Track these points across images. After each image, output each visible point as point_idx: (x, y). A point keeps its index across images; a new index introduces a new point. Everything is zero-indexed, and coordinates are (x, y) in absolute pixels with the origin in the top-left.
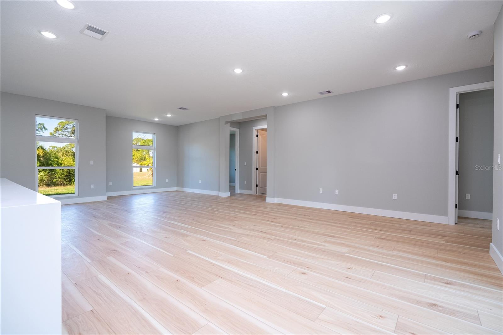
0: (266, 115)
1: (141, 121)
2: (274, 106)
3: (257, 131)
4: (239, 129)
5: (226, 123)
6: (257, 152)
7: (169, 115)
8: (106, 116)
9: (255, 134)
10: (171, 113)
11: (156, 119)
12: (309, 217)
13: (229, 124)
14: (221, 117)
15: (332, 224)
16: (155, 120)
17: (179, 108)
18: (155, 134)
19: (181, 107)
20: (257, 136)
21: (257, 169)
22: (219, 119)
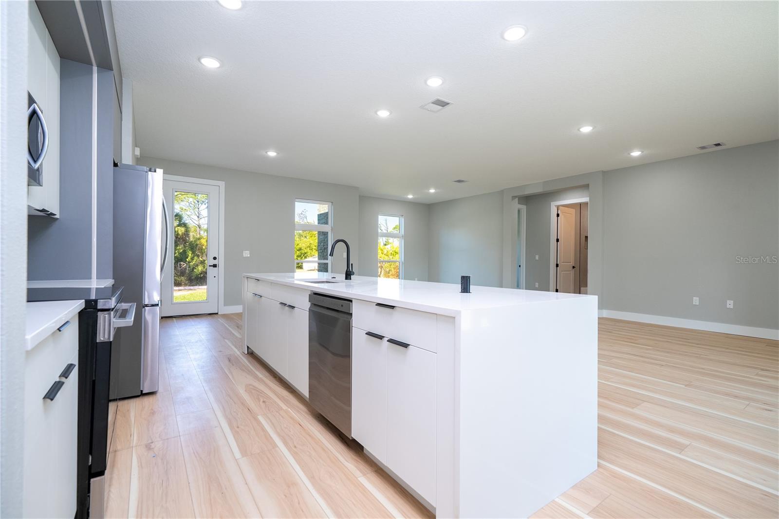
0: (588, 184)
1: (389, 200)
2: (602, 171)
3: (558, 207)
4: (526, 205)
5: (514, 197)
6: (558, 240)
7: (432, 191)
8: (359, 196)
9: (554, 212)
10: (436, 188)
11: (410, 197)
12: (689, 341)
13: (517, 199)
14: (505, 189)
15: (743, 353)
16: (408, 198)
17: (455, 181)
18: (402, 216)
19: (458, 180)
20: (558, 215)
21: (557, 265)
22: (502, 192)
